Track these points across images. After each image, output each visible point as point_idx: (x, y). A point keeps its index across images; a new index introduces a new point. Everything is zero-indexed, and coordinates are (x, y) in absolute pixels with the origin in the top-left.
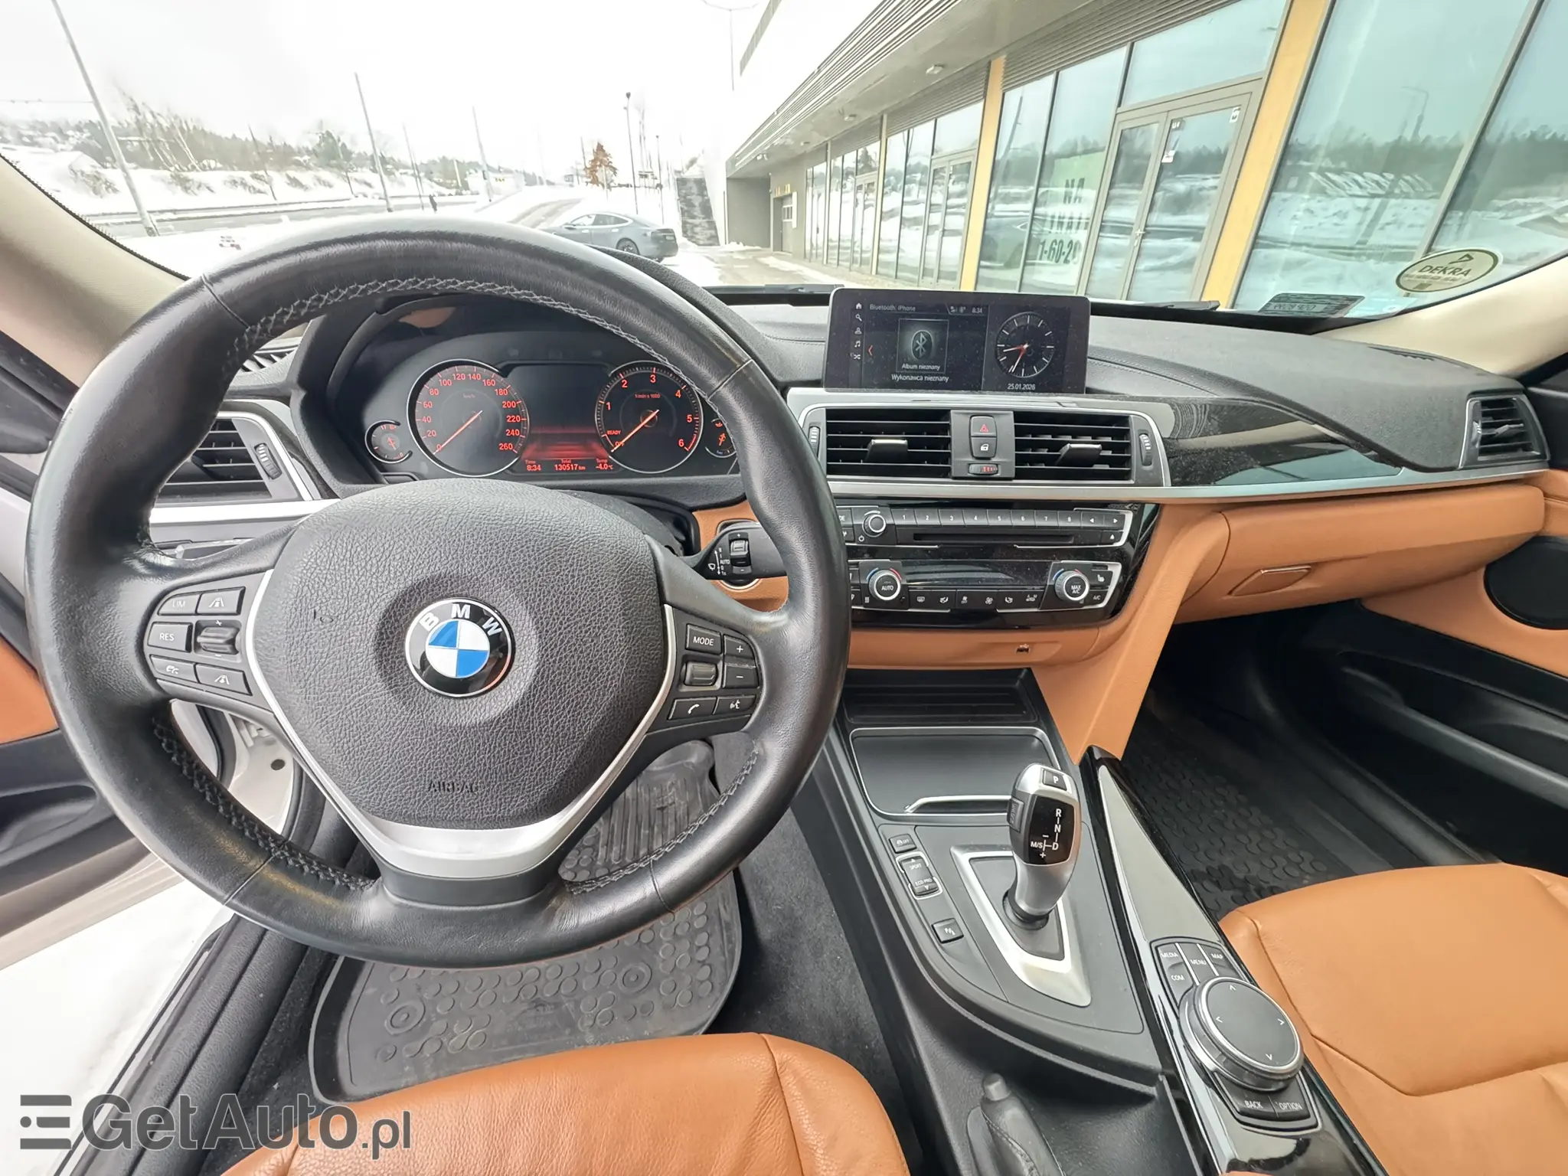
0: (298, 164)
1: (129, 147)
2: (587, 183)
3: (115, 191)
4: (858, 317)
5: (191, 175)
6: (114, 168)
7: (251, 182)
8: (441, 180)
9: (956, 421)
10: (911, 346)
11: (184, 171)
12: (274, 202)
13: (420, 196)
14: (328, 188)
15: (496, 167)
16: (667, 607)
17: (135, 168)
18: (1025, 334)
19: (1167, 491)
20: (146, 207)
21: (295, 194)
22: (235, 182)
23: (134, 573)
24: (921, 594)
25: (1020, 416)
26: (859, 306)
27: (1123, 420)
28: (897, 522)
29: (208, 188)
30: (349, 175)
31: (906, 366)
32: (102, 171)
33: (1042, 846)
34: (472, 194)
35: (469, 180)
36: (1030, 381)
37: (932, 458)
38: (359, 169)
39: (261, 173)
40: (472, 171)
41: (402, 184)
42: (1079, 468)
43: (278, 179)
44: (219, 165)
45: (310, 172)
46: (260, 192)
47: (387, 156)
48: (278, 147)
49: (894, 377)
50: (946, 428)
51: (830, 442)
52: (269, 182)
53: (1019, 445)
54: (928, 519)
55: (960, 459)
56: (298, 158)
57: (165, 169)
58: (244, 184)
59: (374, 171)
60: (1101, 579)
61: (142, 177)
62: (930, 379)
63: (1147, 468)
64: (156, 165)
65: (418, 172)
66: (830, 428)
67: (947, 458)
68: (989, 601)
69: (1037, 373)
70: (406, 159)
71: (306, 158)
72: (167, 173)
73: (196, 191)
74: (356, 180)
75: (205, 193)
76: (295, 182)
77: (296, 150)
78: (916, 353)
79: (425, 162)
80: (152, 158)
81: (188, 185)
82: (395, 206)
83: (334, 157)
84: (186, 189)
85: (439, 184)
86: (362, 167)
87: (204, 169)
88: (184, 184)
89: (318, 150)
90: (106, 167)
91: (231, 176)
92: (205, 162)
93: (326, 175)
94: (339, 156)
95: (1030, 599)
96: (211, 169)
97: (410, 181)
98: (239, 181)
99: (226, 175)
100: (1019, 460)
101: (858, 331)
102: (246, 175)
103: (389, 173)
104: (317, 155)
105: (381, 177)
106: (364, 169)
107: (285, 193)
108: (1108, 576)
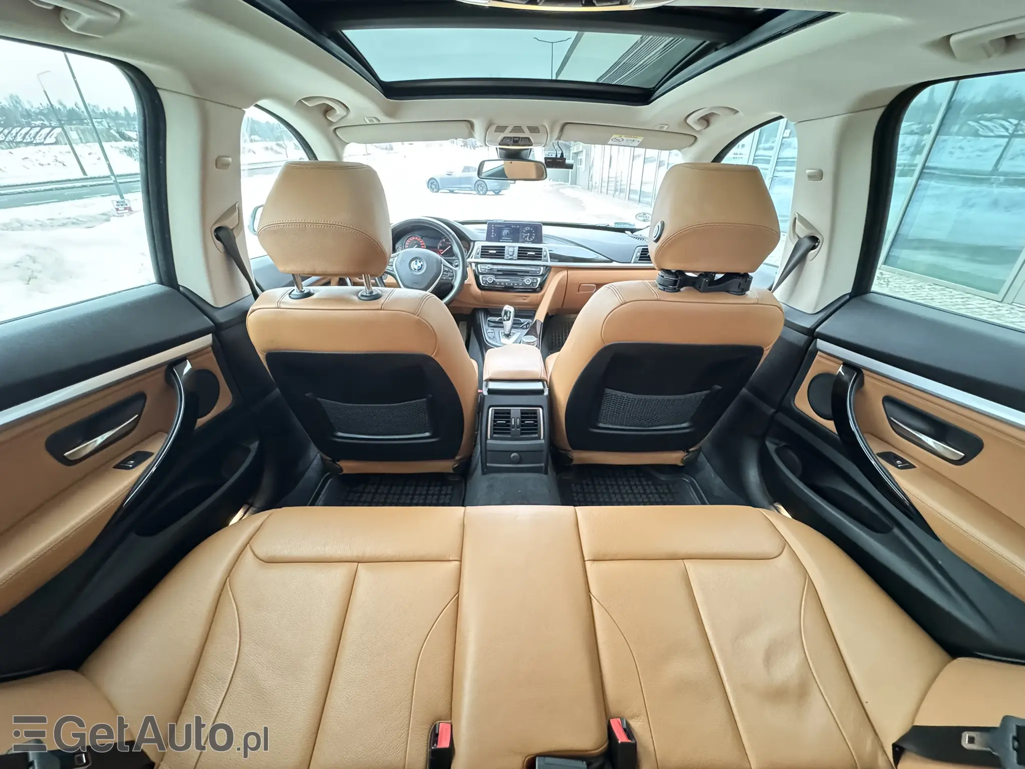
2: (461, 146)
7: (276, 148)
9: (506, 248)
10: (504, 234)
16: (442, 265)
18: (528, 232)
19: (549, 263)
24: (498, 283)
25: (519, 247)
26: (492, 228)
27: (542, 249)
28: (494, 268)
31: (503, 237)
36: (530, 241)
37: (501, 255)
39: (281, 142)
42: (531, 258)
49: (500, 240)
50: (504, 250)
51: (482, 252)
52: (285, 148)
53: (518, 253)
54: (500, 267)
55: (506, 255)
60: (535, 281)
62: (508, 241)
63: (546, 258)
66: (482, 249)
67: (504, 255)
68: (512, 284)
95: (520, 285)
98: (269, 147)
100: (518, 256)
101: (493, 231)
108: (537, 281)
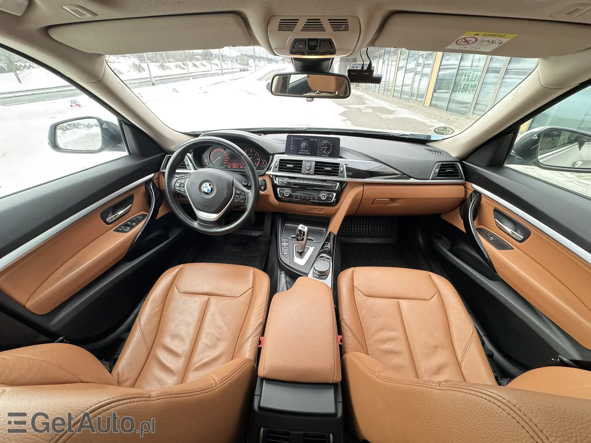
0: (196, 59)
1: (149, 56)
3: (144, 70)
4: (292, 140)
5: (165, 64)
6: (144, 63)
7: (182, 66)
8: (240, 62)
9: (303, 163)
10: (302, 147)
11: (163, 63)
12: (188, 72)
13: (232, 69)
14: (204, 67)
15: (259, 56)
16: (234, 187)
17: (150, 63)
18: (325, 145)
19: (346, 179)
20: (153, 76)
21: (195, 69)
22: (177, 66)
23: (174, 177)
24: (294, 196)
25: (316, 162)
26: (292, 138)
27: (338, 164)
28: (291, 181)
29: (170, 68)
30: (211, 62)
31: (301, 150)
32: (141, 64)
33: (299, 238)
34: (250, 67)
35: (249, 62)
36: (327, 155)
37: (298, 169)
38: (214, 60)
39: (185, 62)
40: (251, 59)
41: (227, 64)
42: (328, 173)
43: (190, 64)
44: (173, 61)
45: (200, 61)
46: (184, 69)
47: (224, 54)
48: (191, 53)
49: (299, 153)
51: (280, 165)
52: (187, 66)
53: (315, 168)
54: (296, 181)
55: (303, 170)
56: (196, 57)
57: (158, 62)
58: (180, 67)
59: (219, 60)
60: (331, 196)
61: (152, 65)
62: (306, 153)
63: (341, 174)
64: (156, 62)
65: (233, 60)
66: (280, 163)
67: (301, 170)
68: (307, 198)
69: (329, 153)
70: (229, 55)
71: (199, 56)
72: (158, 64)
73: (166, 70)
74: (213, 64)
75: (169, 70)
76: (195, 65)
77: (196, 54)
78: (303, 148)
79: (235, 56)
80: (155, 59)
81: (164, 67)
82: (224, 73)
83: (208, 56)
84: (163, 69)
85: (239, 64)
86: (215, 59)
87: (169, 62)
88: (163, 67)
89: (202, 54)
90: (142, 63)
91: (176, 64)
92: (169, 60)
93: (204, 62)
94: (209, 56)
95: (316, 199)
96: (171, 62)
97: (230, 63)
99: (174, 64)
100: (315, 171)
101: (292, 143)
102: (181, 63)
103: (224, 61)
104: (202, 55)
105: (221, 63)
106: (216, 59)
107: (192, 69)
108: (333, 196)
